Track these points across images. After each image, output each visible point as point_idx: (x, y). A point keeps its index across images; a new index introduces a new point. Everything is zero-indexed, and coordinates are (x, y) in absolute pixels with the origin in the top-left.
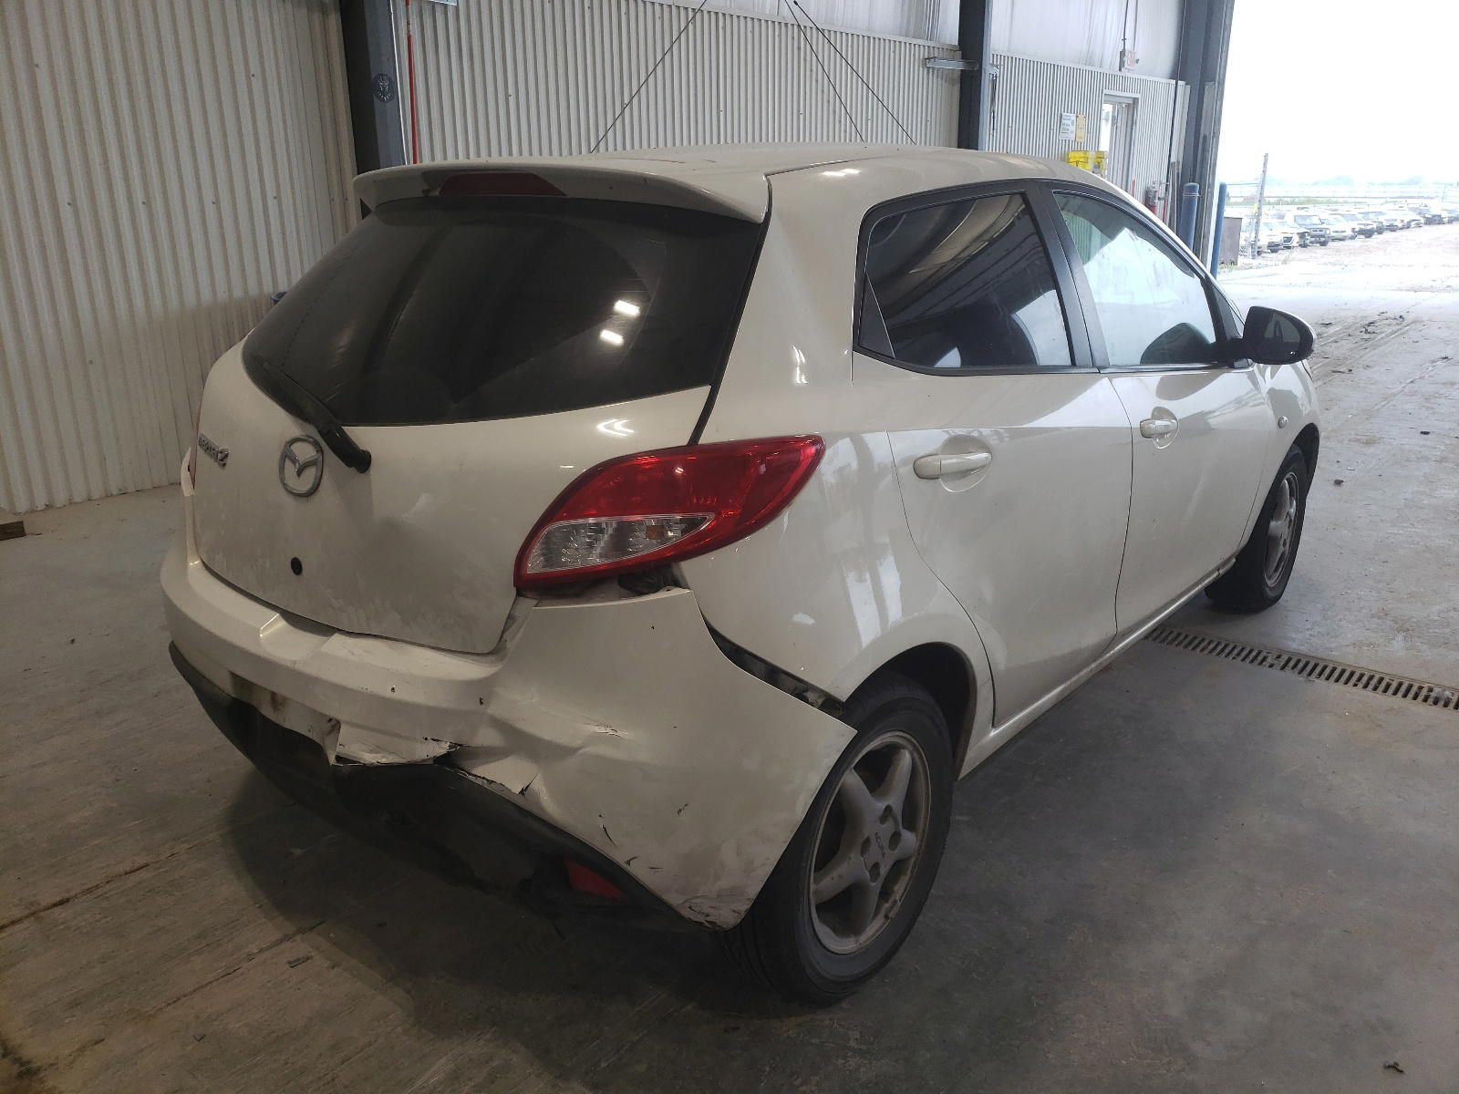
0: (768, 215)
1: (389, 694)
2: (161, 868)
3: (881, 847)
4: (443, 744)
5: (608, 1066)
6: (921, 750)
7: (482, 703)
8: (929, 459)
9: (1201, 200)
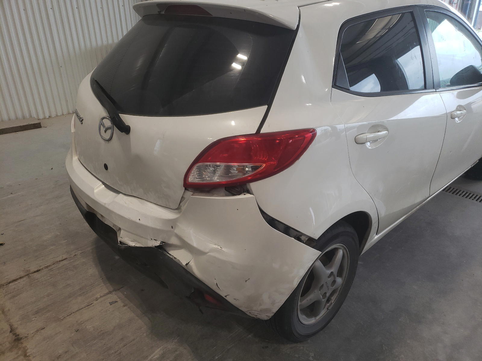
0: (298, 26)
1: (138, 221)
2: (71, 260)
3: (328, 287)
4: (158, 242)
5: (218, 358)
6: (347, 249)
7: (172, 228)
8: (361, 136)
9: (471, 4)
